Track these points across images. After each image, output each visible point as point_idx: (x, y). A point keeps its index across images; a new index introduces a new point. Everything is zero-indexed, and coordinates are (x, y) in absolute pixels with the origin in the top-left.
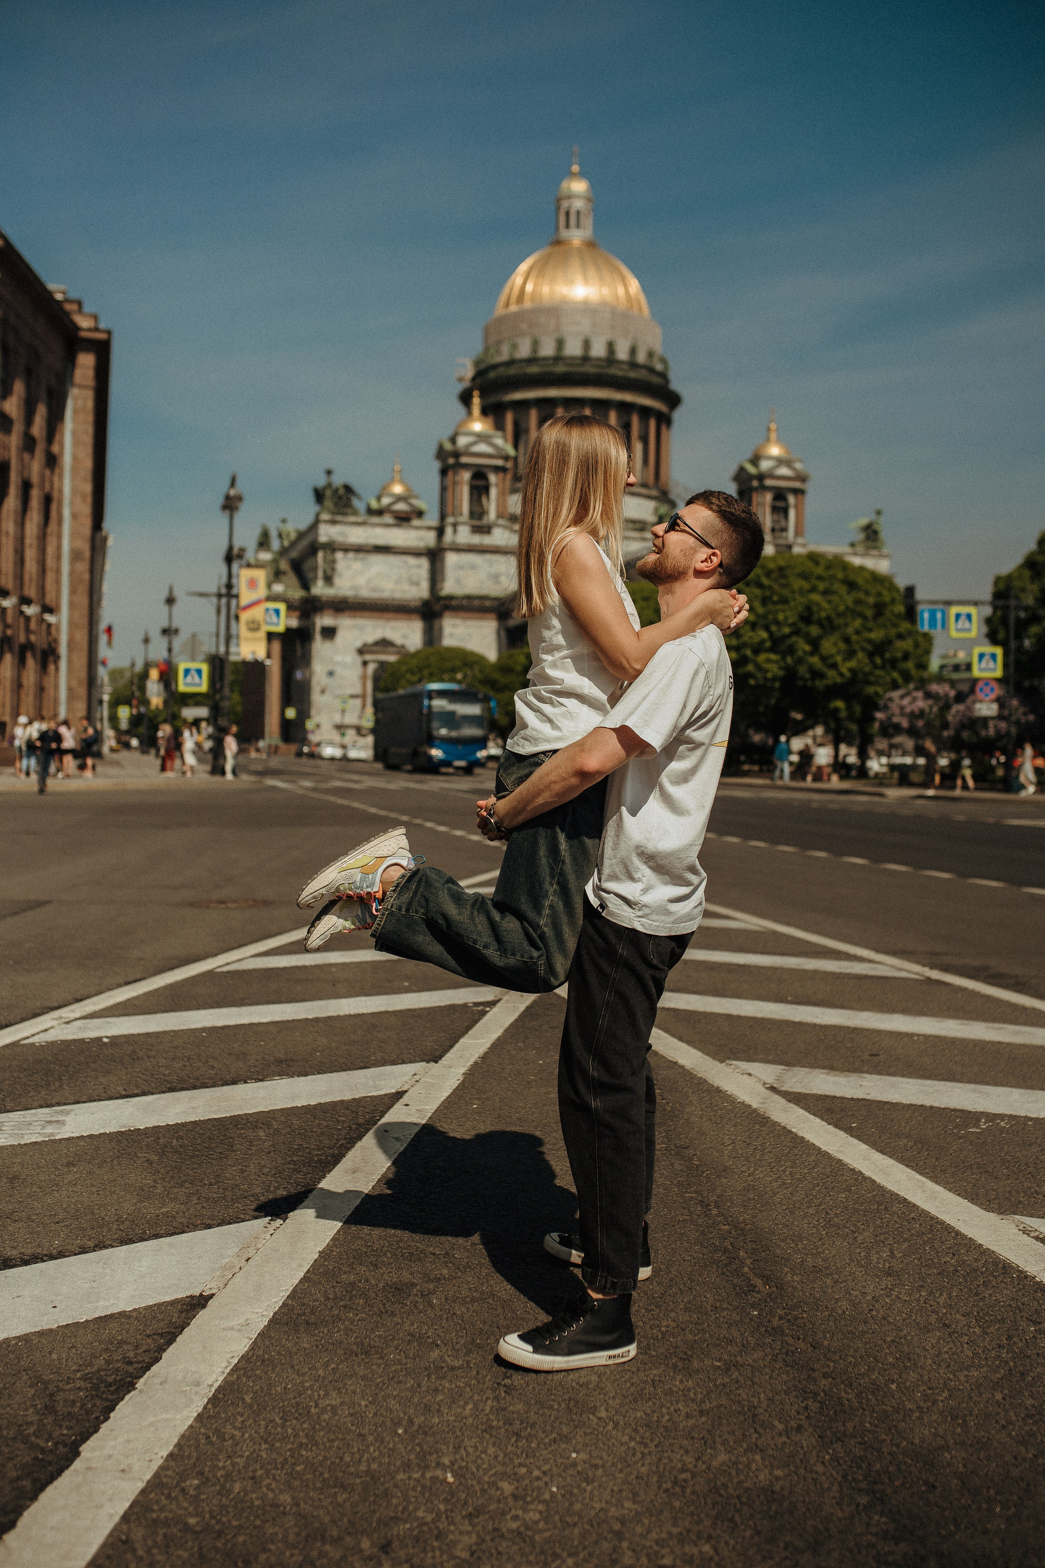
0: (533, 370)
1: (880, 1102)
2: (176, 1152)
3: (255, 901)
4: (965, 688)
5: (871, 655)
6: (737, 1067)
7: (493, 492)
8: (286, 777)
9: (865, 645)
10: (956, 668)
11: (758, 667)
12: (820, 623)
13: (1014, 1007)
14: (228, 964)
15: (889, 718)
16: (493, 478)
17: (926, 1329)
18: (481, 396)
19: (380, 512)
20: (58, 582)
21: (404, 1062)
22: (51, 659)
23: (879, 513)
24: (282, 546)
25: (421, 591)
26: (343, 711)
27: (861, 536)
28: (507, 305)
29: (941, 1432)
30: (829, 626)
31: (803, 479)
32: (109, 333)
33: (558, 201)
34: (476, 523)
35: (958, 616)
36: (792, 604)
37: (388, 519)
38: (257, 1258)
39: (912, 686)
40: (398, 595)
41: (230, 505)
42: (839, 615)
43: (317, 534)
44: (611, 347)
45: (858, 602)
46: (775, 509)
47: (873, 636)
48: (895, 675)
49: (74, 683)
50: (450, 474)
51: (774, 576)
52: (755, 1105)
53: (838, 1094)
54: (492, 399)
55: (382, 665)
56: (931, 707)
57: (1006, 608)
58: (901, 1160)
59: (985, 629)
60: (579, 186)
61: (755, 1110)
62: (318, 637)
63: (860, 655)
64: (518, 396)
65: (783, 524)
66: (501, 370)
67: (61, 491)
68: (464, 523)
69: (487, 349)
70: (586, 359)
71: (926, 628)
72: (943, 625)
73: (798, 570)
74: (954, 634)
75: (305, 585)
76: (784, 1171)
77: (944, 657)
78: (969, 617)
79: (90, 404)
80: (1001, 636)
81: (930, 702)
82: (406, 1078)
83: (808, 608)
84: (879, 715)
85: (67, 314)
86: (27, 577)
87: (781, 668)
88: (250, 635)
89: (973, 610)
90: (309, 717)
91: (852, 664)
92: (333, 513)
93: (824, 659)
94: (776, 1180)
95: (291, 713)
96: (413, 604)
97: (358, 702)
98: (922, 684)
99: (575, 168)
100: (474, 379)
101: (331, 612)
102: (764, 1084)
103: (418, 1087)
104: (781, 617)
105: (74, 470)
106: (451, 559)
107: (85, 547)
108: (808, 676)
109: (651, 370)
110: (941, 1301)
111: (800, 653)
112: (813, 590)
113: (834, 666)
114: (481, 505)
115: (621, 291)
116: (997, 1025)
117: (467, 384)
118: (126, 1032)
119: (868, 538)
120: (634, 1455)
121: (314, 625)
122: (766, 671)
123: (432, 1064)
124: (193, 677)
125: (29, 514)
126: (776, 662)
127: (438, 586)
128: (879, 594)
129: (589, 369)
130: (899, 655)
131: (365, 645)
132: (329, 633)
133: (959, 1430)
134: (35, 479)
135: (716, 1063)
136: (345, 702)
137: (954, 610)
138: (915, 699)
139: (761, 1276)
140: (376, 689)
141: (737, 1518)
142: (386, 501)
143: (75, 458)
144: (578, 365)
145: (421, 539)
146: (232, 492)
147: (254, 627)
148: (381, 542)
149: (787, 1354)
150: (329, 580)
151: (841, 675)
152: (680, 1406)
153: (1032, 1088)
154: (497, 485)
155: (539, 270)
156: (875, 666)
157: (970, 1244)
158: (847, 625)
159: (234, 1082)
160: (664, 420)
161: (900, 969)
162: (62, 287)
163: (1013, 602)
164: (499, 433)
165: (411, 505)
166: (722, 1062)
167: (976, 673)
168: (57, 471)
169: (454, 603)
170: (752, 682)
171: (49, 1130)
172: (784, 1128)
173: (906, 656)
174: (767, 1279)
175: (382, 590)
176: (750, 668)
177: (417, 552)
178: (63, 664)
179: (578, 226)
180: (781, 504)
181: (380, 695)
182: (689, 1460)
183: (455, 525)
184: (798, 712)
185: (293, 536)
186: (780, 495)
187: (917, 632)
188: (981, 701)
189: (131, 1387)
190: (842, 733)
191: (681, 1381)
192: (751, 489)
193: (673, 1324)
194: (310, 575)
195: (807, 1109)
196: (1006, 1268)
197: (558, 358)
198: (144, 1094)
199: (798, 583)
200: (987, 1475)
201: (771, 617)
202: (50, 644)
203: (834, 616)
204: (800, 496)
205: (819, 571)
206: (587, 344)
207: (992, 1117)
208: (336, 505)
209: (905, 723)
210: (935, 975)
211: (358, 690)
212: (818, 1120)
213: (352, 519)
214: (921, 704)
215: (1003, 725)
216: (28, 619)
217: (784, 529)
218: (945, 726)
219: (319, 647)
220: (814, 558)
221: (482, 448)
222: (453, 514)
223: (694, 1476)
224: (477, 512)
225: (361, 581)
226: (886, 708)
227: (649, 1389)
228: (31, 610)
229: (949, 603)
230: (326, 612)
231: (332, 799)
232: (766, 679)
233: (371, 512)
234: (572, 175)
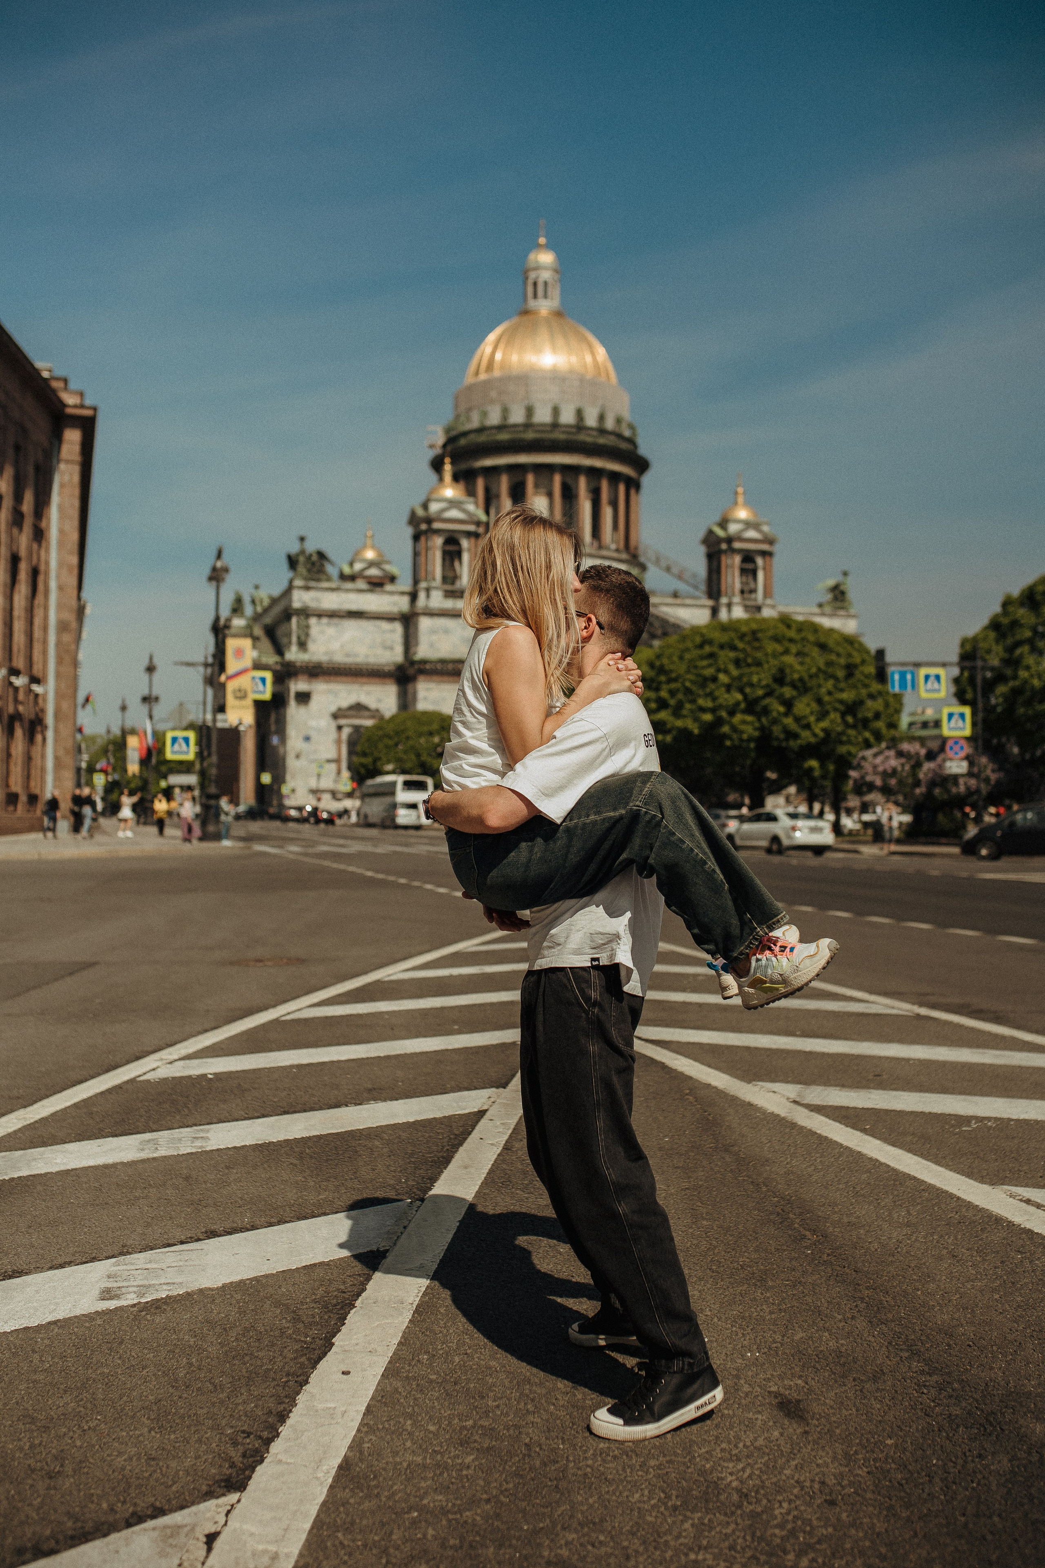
0: (504, 436)
1: (887, 1110)
2: (311, 1157)
3: (289, 959)
4: (934, 745)
5: (843, 715)
6: (762, 1087)
7: (466, 557)
8: (271, 843)
9: (838, 705)
10: (925, 725)
11: (734, 729)
12: (794, 686)
13: (996, 1036)
14: (289, 1013)
15: (863, 777)
16: (465, 543)
17: (940, 1258)
18: (452, 463)
19: (353, 578)
20: (45, 652)
21: (476, 1088)
22: (39, 728)
23: (845, 574)
24: (255, 612)
25: (396, 655)
26: (319, 776)
27: (829, 596)
28: (477, 373)
29: (956, 1316)
30: (802, 687)
31: (771, 542)
32: (95, 409)
33: (525, 273)
34: (449, 587)
35: (927, 677)
36: (766, 666)
37: (361, 584)
38: (412, 1225)
39: (884, 745)
40: (372, 660)
41: (217, 576)
42: (811, 677)
43: (290, 601)
44: (579, 413)
45: (829, 664)
46: (743, 571)
47: (845, 696)
48: (867, 734)
49: (61, 753)
50: (423, 539)
51: (747, 639)
52: (783, 1115)
53: (852, 1105)
54: (463, 466)
55: (357, 729)
56: (903, 765)
57: (973, 669)
58: (909, 1151)
59: (953, 689)
60: (546, 258)
61: (784, 1118)
62: (292, 703)
63: (832, 715)
64: (488, 462)
65: (752, 586)
66: (472, 437)
67: (47, 563)
68: (437, 588)
69: (457, 417)
70: (555, 425)
71: (897, 689)
72: (913, 686)
73: (770, 633)
74: (924, 695)
75: (279, 651)
76: (815, 1160)
77: (913, 714)
78: (938, 678)
79: (76, 478)
80: (969, 696)
81: (903, 760)
82: (483, 1100)
83: (781, 671)
84: (853, 774)
85: (54, 391)
86: (15, 649)
87: (755, 729)
88: (237, 703)
89: (941, 671)
90: (284, 781)
91: (824, 724)
92: (305, 579)
93: (797, 719)
94: (810, 1166)
95: (266, 778)
96: (386, 669)
97: (333, 767)
98: (893, 743)
99: (542, 240)
100: (444, 446)
101: (305, 677)
102: (788, 1099)
103: (495, 1106)
104: (755, 679)
105: (61, 544)
106: (425, 624)
107: (71, 617)
108: (782, 736)
109: (620, 436)
110: (950, 1241)
111: (775, 714)
112: (787, 652)
113: (808, 726)
114: (454, 570)
115: (589, 359)
116: (981, 1050)
117: (438, 451)
118: (225, 1070)
119: (836, 598)
120: (737, 1335)
121: (288, 690)
122: (742, 732)
123: (501, 1090)
124: (180, 745)
125: (17, 586)
126: (751, 723)
127: (412, 650)
128: (850, 655)
129: (559, 436)
130: (870, 715)
131: (340, 709)
132: (304, 698)
133: (969, 1316)
134: (23, 553)
135: (743, 1084)
136: (321, 767)
137: (923, 672)
138: (887, 758)
139: (809, 1230)
140: (351, 753)
141: (817, 1365)
142: (358, 566)
143: (61, 531)
144: (548, 432)
145: (395, 604)
146: (219, 564)
147: (241, 695)
148: (354, 607)
149: (837, 1276)
150: (302, 645)
151: (815, 735)
152: (764, 1307)
153: (1013, 1097)
154: (469, 550)
155: (509, 338)
156: (847, 725)
157: (969, 1205)
158: (819, 686)
159: (337, 1106)
160: (633, 485)
161: (893, 1008)
162: (48, 365)
163: (979, 663)
164: (471, 499)
165: (383, 570)
166: (749, 1082)
167: (946, 731)
168: (44, 544)
169: (428, 667)
170: (728, 743)
171: (198, 1143)
172: (810, 1130)
173: (877, 716)
174: (814, 1232)
175: (356, 655)
176: (726, 729)
177: (390, 616)
178: (50, 734)
179: (546, 296)
180: (750, 566)
181: (355, 759)
182: (778, 1337)
183: (428, 590)
184: (772, 771)
185: (266, 602)
186: (748, 558)
187: (887, 693)
188: (951, 759)
189: (352, 1306)
190: (816, 791)
191: (762, 1294)
192: (720, 552)
193: (748, 1260)
194: (284, 640)
195: (828, 1116)
196: (998, 1221)
197: (528, 426)
198: (264, 1116)
199: (771, 647)
200: (991, 1339)
201: (745, 680)
202: (37, 714)
203: (806, 678)
204: (768, 558)
205: (792, 634)
206: (556, 411)
207: (980, 1119)
208: (309, 571)
209: (878, 782)
210: (924, 1011)
211: (333, 754)
212: (838, 1124)
213: (325, 585)
214: (894, 763)
215: (973, 782)
216: (16, 689)
217: (753, 591)
218: (917, 783)
219: (294, 712)
220: (785, 620)
221: (454, 514)
222: (426, 580)
223: (782, 1345)
224: (450, 578)
225: (335, 646)
226: (859, 767)
227: (738, 1298)
228: (19, 681)
229: (918, 665)
230: (300, 677)
231: (327, 863)
232: (741, 740)
233: (343, 577)
234: (539, 246)
